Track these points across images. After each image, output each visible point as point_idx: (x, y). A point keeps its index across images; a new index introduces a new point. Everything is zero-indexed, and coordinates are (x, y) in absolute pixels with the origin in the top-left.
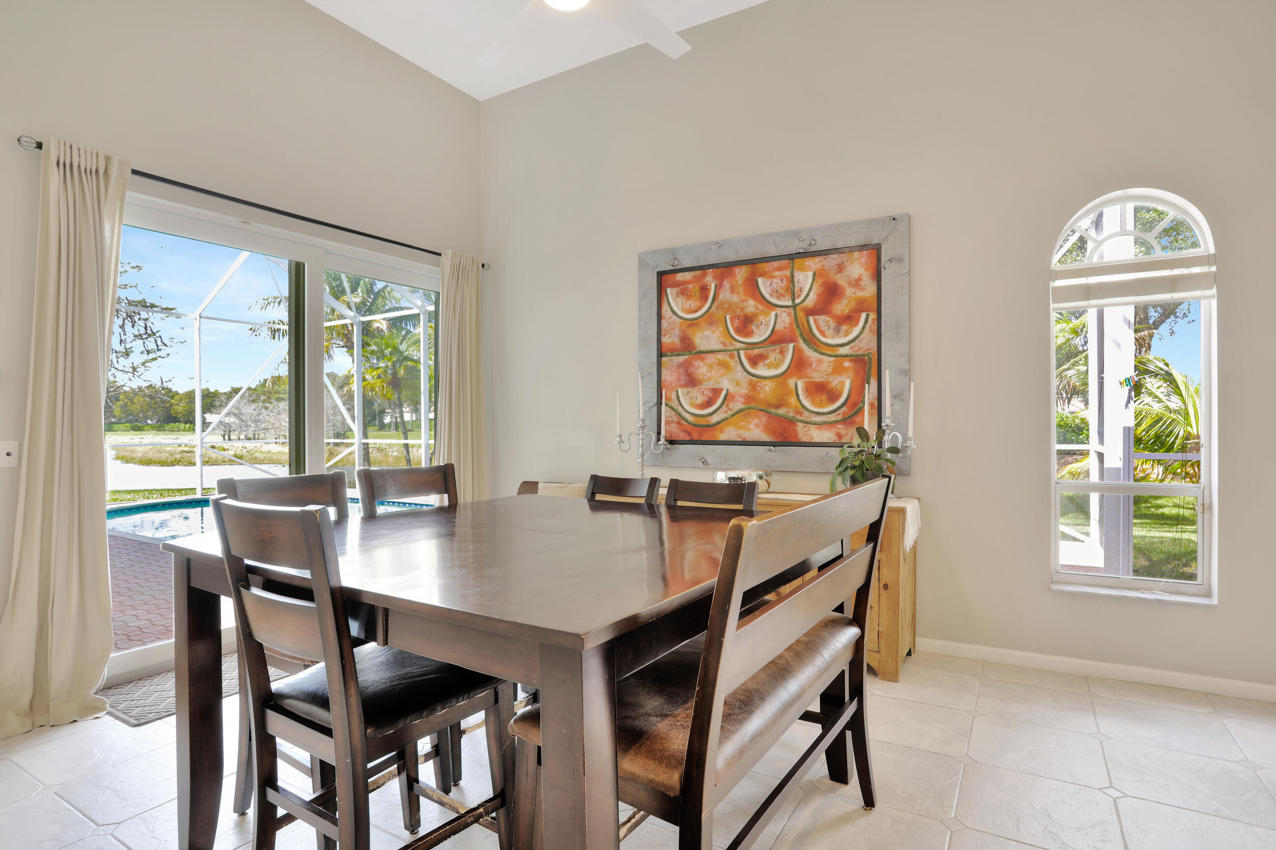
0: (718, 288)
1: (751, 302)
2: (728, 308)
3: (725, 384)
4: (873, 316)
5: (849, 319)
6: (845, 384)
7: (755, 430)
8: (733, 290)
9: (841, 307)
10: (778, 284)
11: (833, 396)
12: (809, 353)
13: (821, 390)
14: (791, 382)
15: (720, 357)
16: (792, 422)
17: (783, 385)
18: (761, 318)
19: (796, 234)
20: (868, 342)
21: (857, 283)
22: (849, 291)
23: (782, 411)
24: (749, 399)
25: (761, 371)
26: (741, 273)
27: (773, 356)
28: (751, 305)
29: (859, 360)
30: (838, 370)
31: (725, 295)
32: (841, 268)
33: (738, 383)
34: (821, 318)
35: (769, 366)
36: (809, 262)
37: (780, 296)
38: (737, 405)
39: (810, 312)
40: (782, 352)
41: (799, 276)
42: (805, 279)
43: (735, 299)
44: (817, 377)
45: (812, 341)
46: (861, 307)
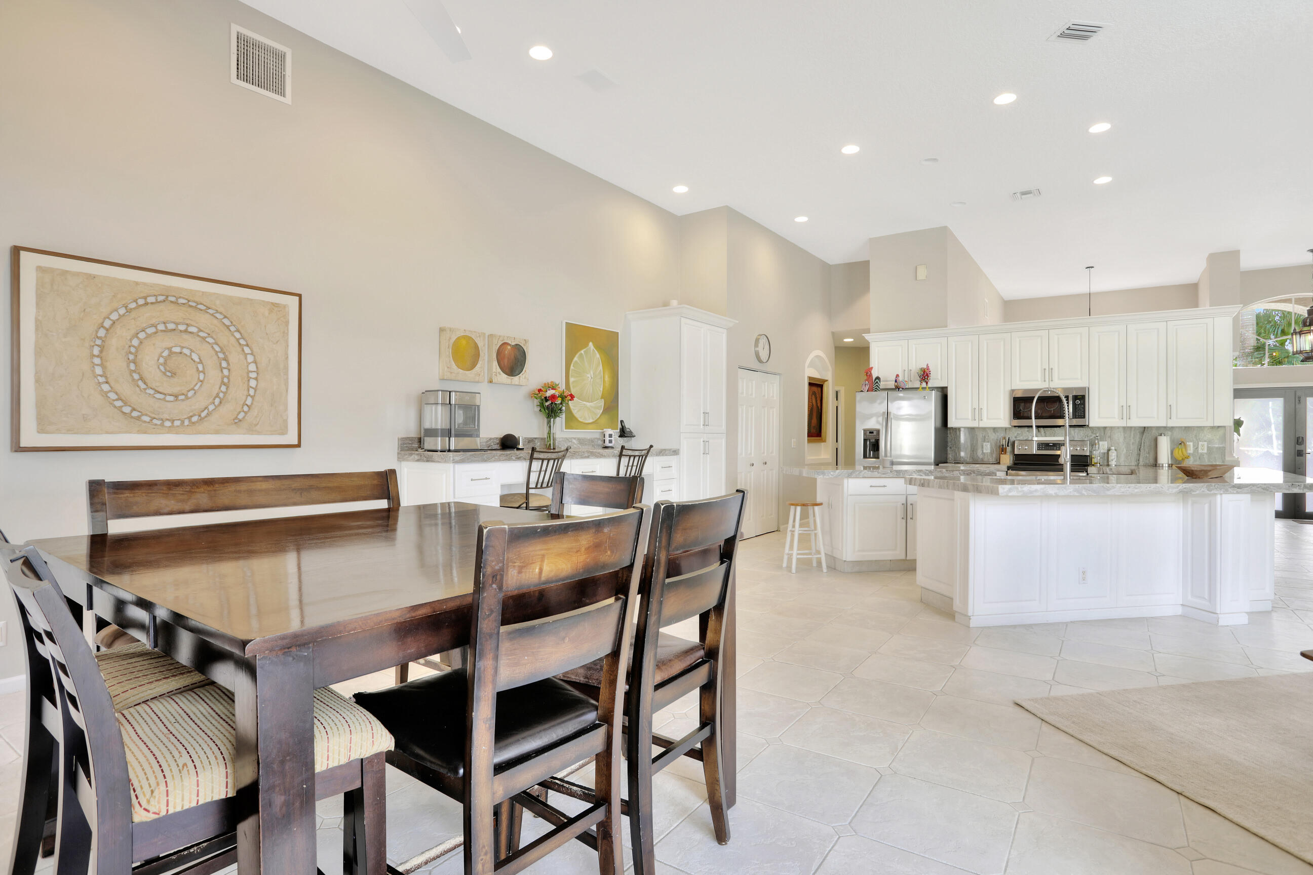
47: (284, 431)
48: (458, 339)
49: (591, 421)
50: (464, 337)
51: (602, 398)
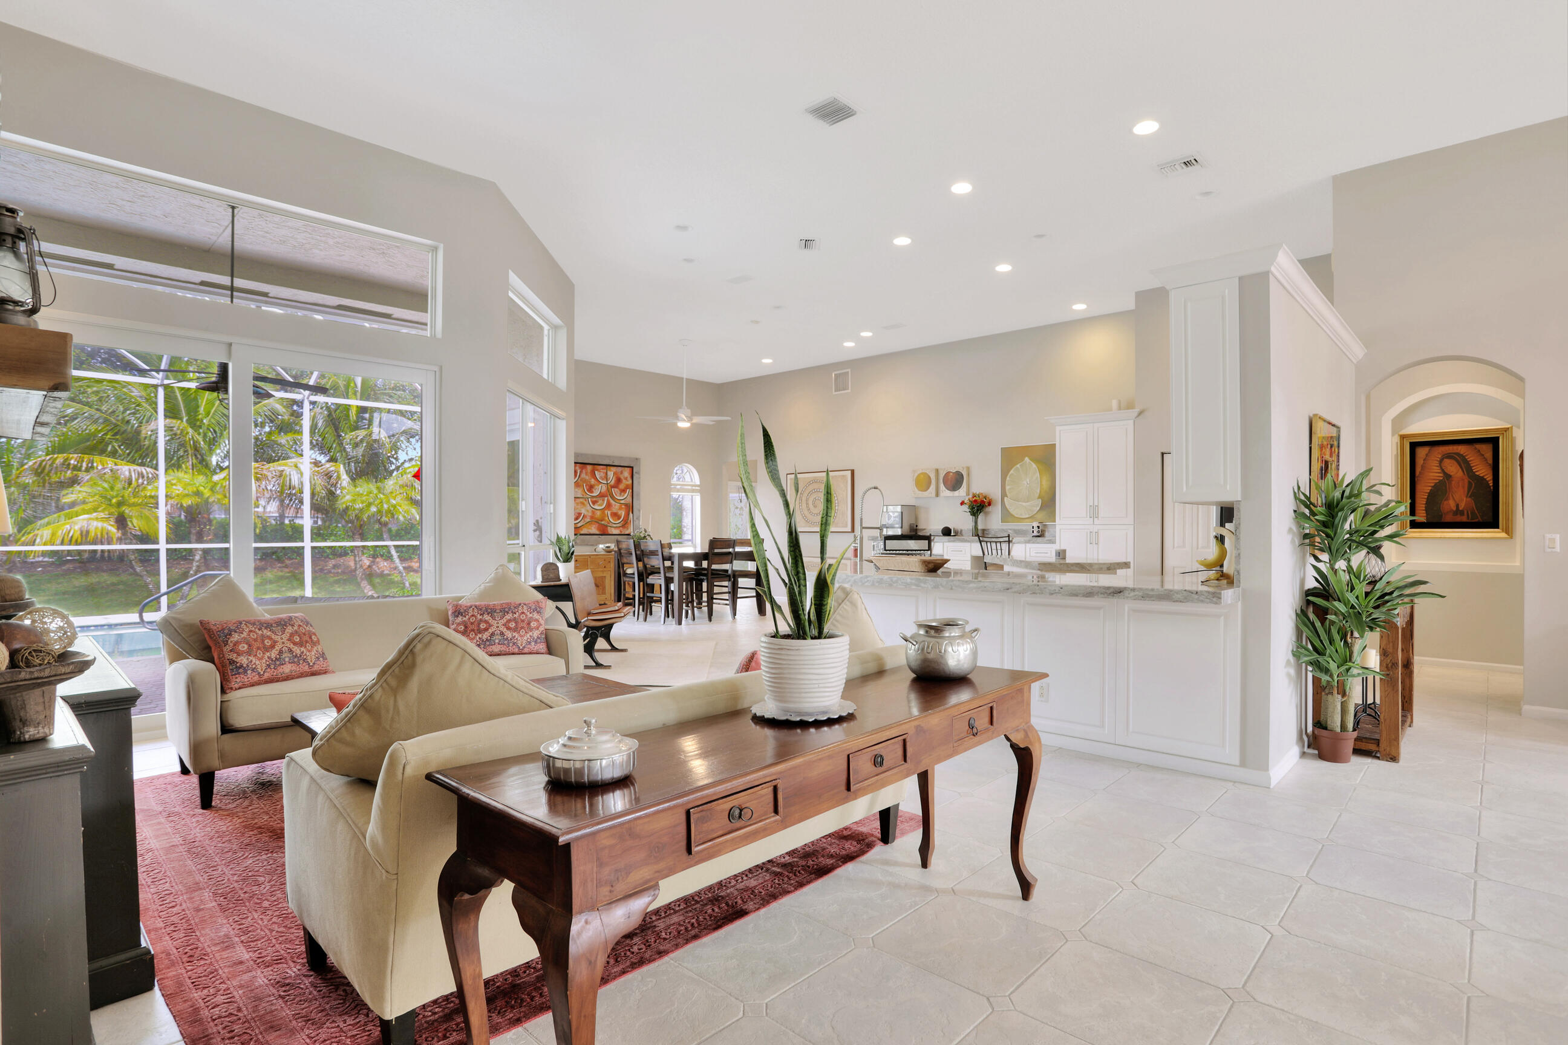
0: (581, 472)
1: (593, 480)
2: (585, 481)
3: (583, 511)
4: (631, 491)
5: (623, 491)
6: (623, 513)
7: (594, 530)
8: (586, 474)
9: (622, 486)
10: (602, 475)
11: (619, 518)
12: (612, 501)
13: (616, 515)
14: (606, 512)
15: (581, 500)
16: (607, 526)
17: (604, 513)
18: (596, 487)
19: (609, 457)
20: (629, 500)
21: (626, 479)
22: (624, 481)
23: (603, 523)
24: (592, 517)
25: (596, 507)
26: (589, 468)
27: (600, 502)
28: (593, 481)
29: (626, 505)
30: (620, 508)
31: (583, 475)
32: (622, 473)
33: (588, 511)
34: (616, 490)
35: (599, 505)
36: (612, 468)
37: (603, 479)
38: (588, 520)
39: (612, 487)
40: (603, 500)
41: (609, 473)
42: (611, 474)
43: (587, 478)
44: (614, 511)
45: (613, 497)
46: (627, 487)
47: (846, 526)
48: (919, 475)
49: (1027, 516)
50: (922, 473)
51: (1039, 498)
